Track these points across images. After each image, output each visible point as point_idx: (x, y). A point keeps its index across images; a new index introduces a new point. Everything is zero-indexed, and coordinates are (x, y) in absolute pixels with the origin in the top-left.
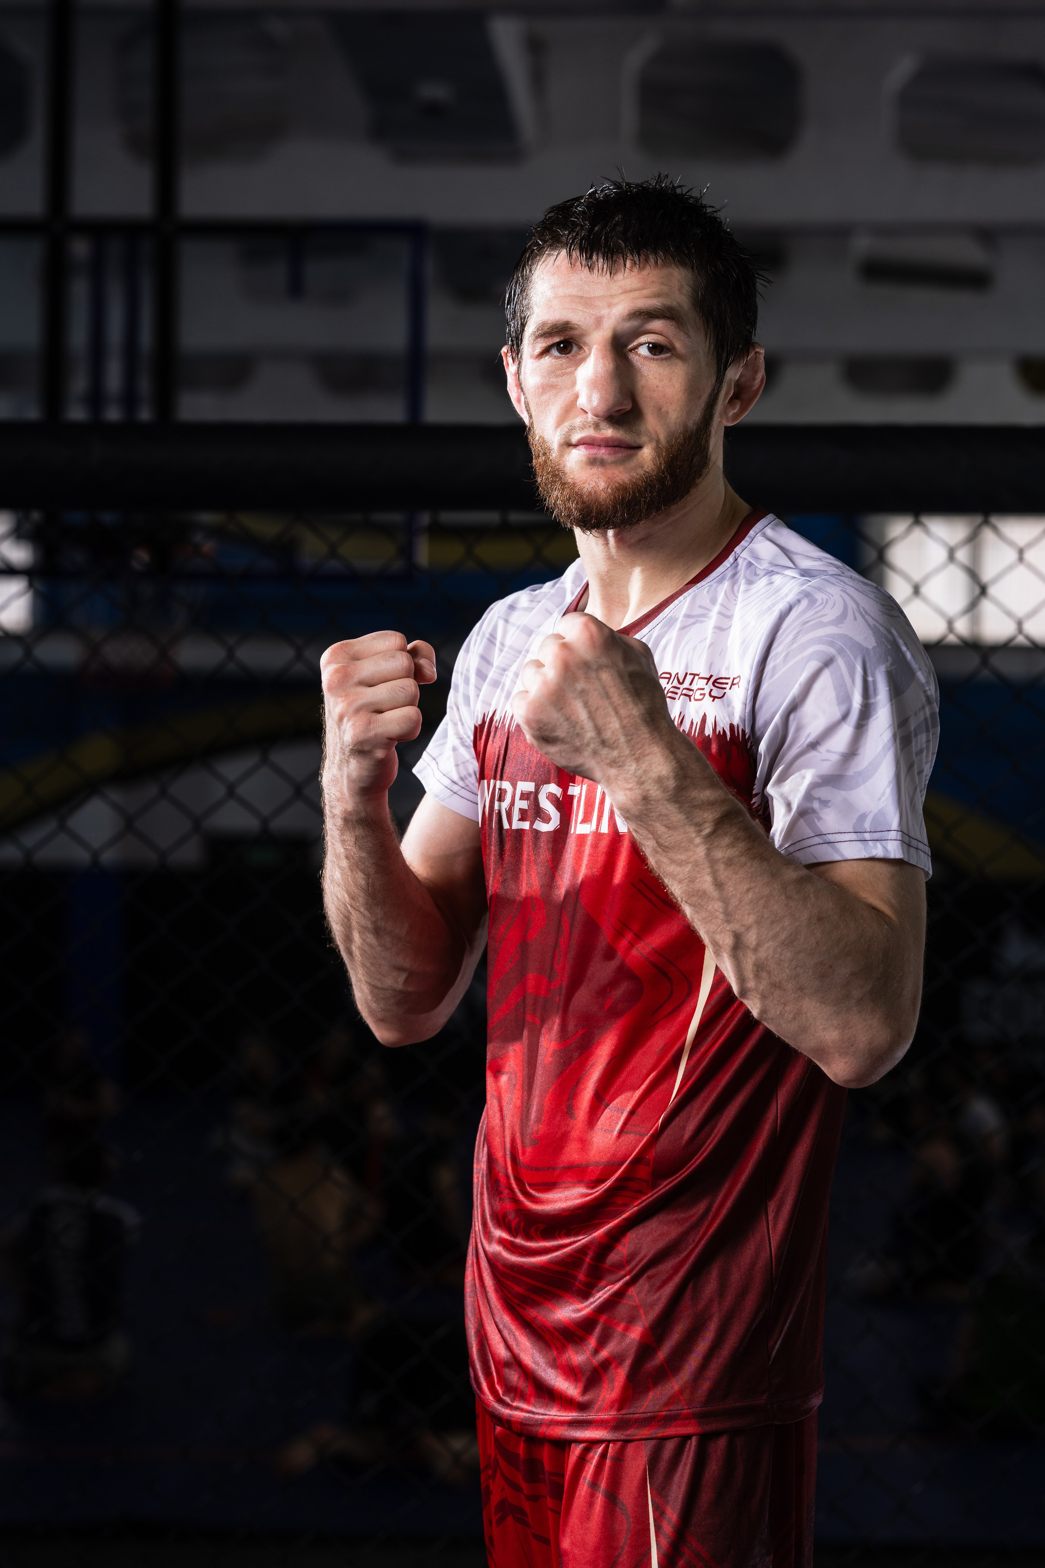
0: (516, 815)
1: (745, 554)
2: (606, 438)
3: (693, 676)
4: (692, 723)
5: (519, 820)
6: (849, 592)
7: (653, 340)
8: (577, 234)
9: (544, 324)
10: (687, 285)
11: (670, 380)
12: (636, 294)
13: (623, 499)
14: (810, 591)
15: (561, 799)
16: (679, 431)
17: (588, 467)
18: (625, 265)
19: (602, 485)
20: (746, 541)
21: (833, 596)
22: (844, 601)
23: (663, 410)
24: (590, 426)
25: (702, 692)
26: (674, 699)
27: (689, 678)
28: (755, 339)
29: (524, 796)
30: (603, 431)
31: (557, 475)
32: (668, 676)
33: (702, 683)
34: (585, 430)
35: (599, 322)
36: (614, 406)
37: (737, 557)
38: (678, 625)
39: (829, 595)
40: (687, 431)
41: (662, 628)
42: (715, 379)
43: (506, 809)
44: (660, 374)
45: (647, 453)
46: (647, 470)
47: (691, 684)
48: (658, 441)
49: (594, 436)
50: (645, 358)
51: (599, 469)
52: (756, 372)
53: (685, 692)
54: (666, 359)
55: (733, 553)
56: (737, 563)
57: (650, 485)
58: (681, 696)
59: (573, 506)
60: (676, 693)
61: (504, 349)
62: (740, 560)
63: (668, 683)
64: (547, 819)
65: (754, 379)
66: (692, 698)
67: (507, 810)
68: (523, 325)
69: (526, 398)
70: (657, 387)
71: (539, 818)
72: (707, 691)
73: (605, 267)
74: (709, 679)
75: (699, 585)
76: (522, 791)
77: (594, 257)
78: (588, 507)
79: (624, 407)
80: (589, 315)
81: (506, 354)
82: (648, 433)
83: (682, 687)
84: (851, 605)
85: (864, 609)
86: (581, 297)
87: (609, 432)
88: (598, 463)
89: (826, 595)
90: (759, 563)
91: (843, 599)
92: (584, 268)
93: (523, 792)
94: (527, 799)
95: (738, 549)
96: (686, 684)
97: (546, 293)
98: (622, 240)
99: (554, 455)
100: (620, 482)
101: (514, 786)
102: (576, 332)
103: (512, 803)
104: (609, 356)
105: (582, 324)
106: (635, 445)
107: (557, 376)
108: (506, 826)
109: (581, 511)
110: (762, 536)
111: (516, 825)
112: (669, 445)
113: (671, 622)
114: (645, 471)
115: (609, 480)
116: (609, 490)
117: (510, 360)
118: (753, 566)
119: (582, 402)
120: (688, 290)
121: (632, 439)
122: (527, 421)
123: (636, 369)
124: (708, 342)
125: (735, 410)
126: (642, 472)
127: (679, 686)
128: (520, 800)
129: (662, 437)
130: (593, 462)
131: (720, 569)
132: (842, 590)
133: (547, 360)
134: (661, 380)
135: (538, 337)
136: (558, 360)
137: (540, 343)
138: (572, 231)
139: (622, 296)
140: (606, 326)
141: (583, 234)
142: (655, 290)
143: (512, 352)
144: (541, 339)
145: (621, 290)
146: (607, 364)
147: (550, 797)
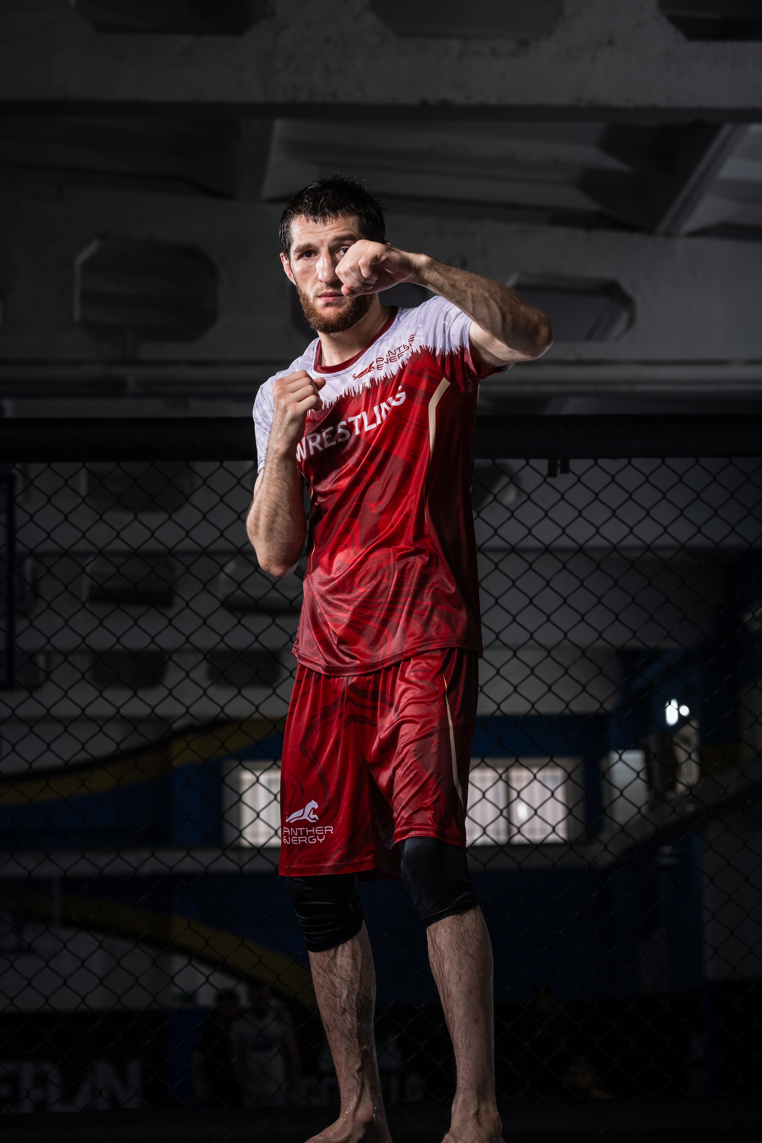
2: (329, 293)
5: (328, 443)
8: (308, 208)
9: (299, 246)
12: (336, 230)
15: (347, 425)
17: (326, 306)
19: (332, 314)
24: (324, 288)
30: (329, 290)
34: (323, 290)
35: (323, 242)
47: (400, 351)
49: (326, 292)
51: (330, 307)
60: (395, 358)
61: (281, 254)
64: (344, 436)
68: (290, 245)
69: (293, 275)
73: (322, 221)
80: (317, 240)
81: (282, 256)
83: (396, 355)
86: (313, 233)
87: (331, 290)
88: (329, 304)
92: (313, 222)
93: (327, 432)
94: (330, 434)
97: (298, 232)
98: (327, 209)
99: (311, 301)
100: (338, 312)
101: (320, 433)
102: (313, 248)
103: (322, 439)
104: (329, 257)
105: (316, 244)
107: (307, 267)
108: (320, 449)
114: (347, 307)
115: (334, 312)
116: (335, 316)
117: (284, 259)
119: (320, 277)
122: (295, 283)
126: (345, 308)
127: (395, 355)
128: (326, 435)
130: (327, 304)
133: (301, 261)
135: (297, 251)
136: (307, 260)
137: (298, 254)
138: (306, 206)
139: (330, 231)
140: (326, 244)
141: (310, 207)
142: (343, 227)
143: (285, 256)
144: (298, 251)
145: (330, 229)
146: (328, 261)
147: (342, 427)
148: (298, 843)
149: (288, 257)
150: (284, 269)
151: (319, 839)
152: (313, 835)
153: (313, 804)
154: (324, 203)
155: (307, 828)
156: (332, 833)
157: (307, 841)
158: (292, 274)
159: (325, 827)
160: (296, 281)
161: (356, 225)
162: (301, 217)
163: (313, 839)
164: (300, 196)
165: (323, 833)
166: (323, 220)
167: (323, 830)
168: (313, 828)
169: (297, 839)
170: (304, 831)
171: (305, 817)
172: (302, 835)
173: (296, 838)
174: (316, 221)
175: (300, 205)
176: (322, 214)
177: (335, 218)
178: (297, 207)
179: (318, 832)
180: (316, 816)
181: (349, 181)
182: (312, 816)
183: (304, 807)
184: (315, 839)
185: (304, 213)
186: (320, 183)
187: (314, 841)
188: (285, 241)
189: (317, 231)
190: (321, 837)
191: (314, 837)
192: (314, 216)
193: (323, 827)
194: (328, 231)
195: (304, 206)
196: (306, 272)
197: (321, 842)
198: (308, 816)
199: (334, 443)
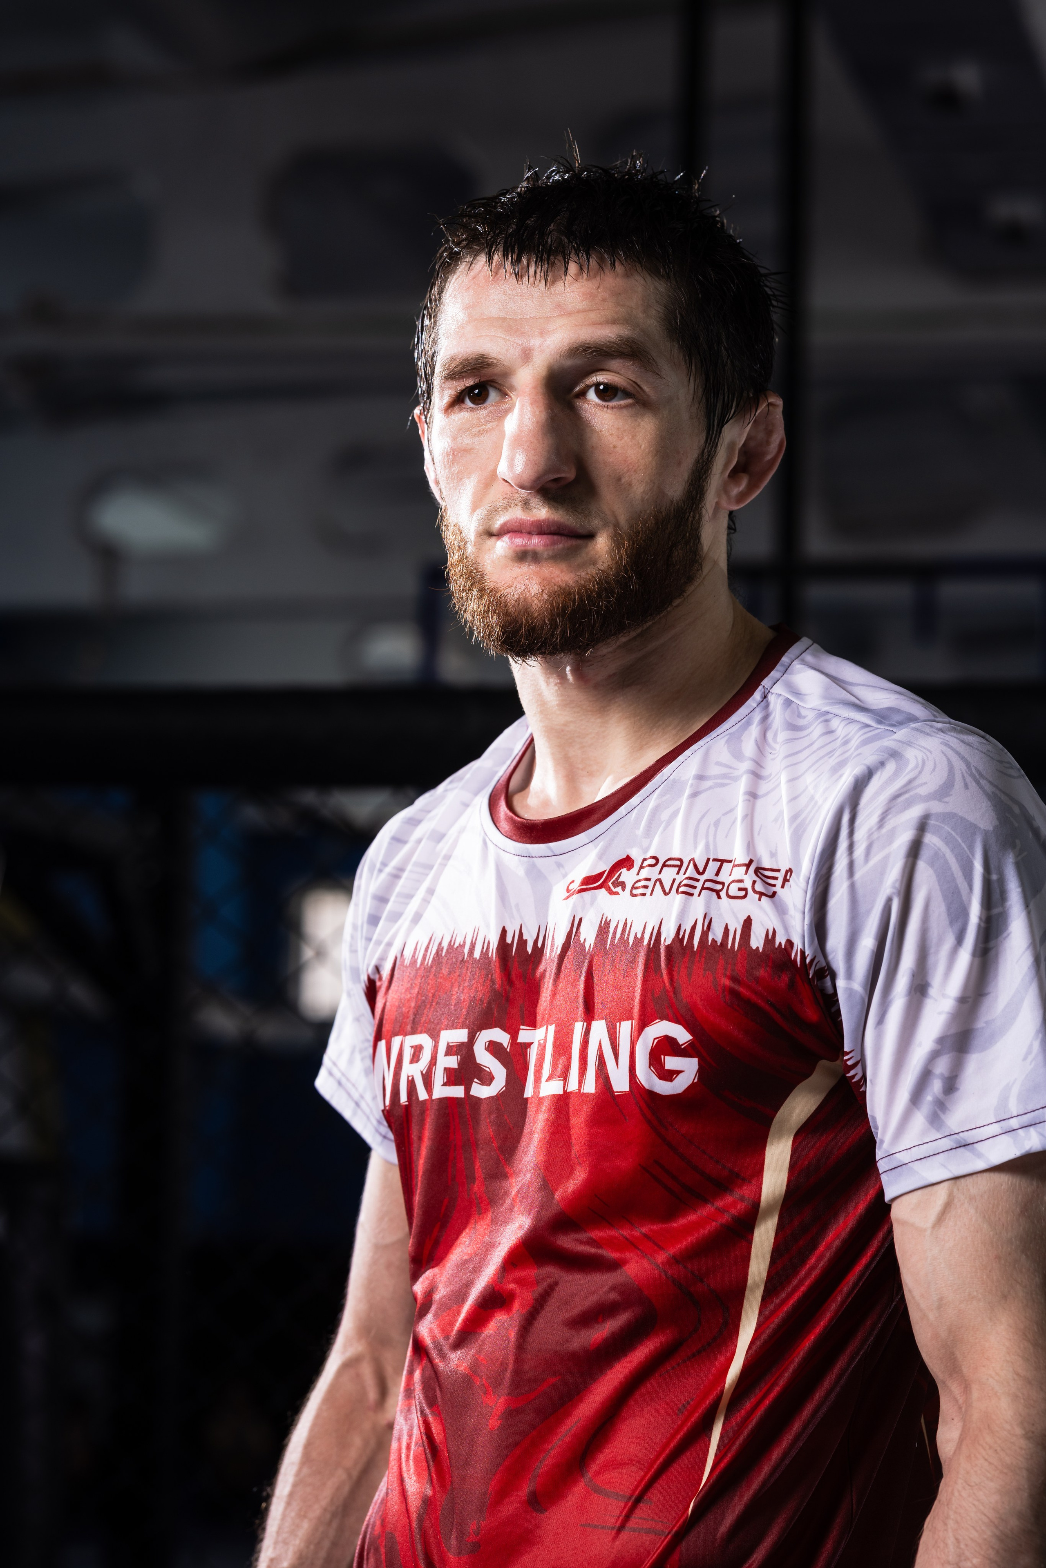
0: (439, 1077)
1: (778, 689)
2: (538, 521)
3: (719, 863)
4: (726, 930)
5: (445, 1084)
6: (952, 745)
7: (607, 379)
10: (658, 302)
11: (633, 437)
12: (581, 318)
13: (565, 608)
14: (896, 748)
15: (508, 1050)
16: (648, 512)
17: (516, 565)
19: (535, 589)
20: (777, 671)
21: (931, 752)
22: (949, 760)
23: (623, 481)
24: (516, 505)
25: (741, 885)
26: (692, 895)
27: (713, 866)
29: (450, 1050)
30: (535, 511)
31: (475, 578)
32: (678, 863)
33: (739, 873)
34: (510, 510)
35: (527, 355)
36: (547, 471)
37: (766, 694)
38: (688, 792)
39: (924, 750)
40: (661, 512)
41: (662, 795)
42: (704, 437)
43: (422, 1072)
44: (618, 429)
45: (602, 544)
46: (602, 568)
47: (717, 874)
48: (617, 525)
49: (521, 519)
50: (597, 405)
51: (531, 567)
52: (769, 433)
53: (708, 885)
54: (624, 407)
55: (760, 687)
56: (767, 701)
57: (606, 589)
58: (703, 891)
59: (494, 619)
60: (695, 887)
62: (771, 698)
63: (678, 873)
64: (487, 1079)
66: (723, 894)
67: (424, 1072)
70: (615, 447)
71: (478, 1079)
72: (748, 884)
74: (748, 866)
75: (713, 734)
76: (448, 1043)
77: (525, 261)
78: (515, 621)
79: (563, 475)
80: (513, 345)
82: (601, 515)
83: (702, 878)
84: (959, 765)
85: (978, 771)
86: (504, 319)
87: (542, 512)
88: (530, 558)
89: (921, 751)
90: (802, 700)
91: (946, 756)
92: (510, 277)
93: (451, 1044)
94: (456, 1054)
95: (766, 682)
96: (710, 874)
97: (458, 316)
99: (471, 550)
100: (561, 584)
101: (435, 1037)
102: (496, 370)
103: (433, 1062)
104: (541, 401)
105: (503, 358)
106: (582, 531)
107: (473, 436)
108: (423, 1095)
109: (503, 627)
110: (802, 664)
111: (440, 1091)
112: (633, 531)
113: (675, 787)
114: (599, 570)
115: (545, 582)
116: (546, 597)
118: (793, 705)
120: (659, 310)
121: (577, 522)
123: (584, 422)
124: (692, 385)
125: (739, 486)
126: (594, 572)
127: (697, 876)
128: (445, 1056)
129: (623, 519)
130: (522, 556)
131: (742, 711)
132: (942, 743)
134: (620, 438)
139: (561, 319)
142: (608, 311)
146: (537, 413)
147: (494, 1048)
189: (519, 312)
194: (554, 315)
199: (458, 1092)
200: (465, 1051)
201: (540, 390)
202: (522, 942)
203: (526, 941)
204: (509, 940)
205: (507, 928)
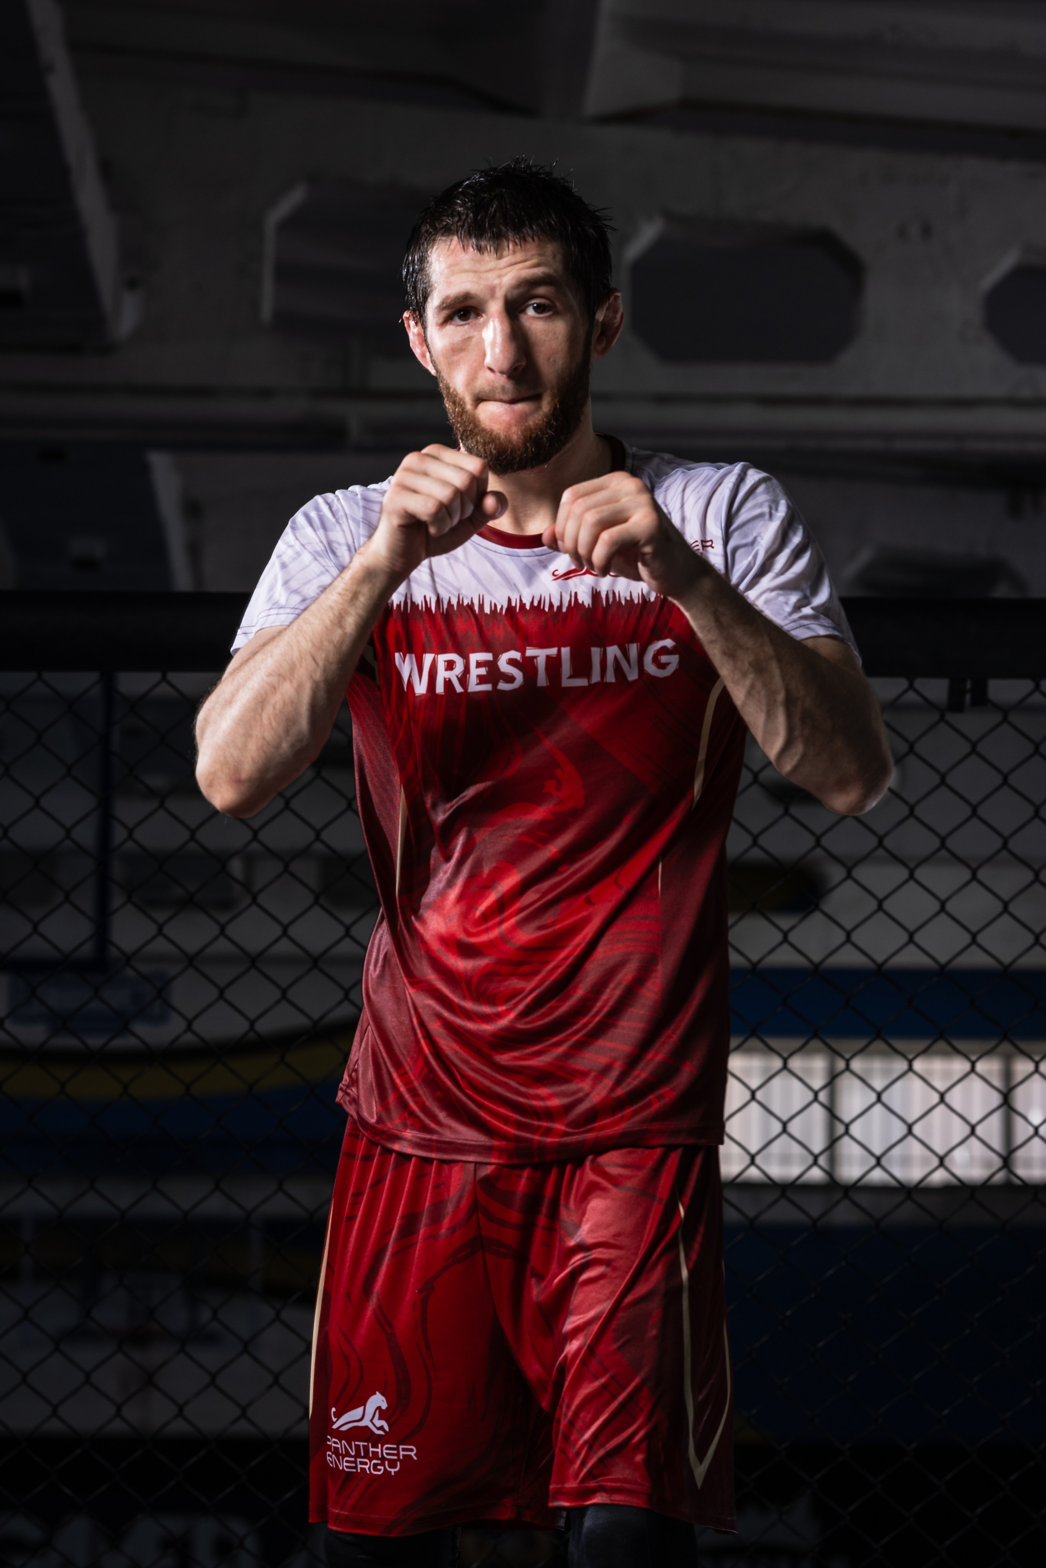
0: (472, 680)
5: (477, 684)
7: (539, 302)
8: (464, 223)
9: (447, 297)
11: (553, 332)
12: (521, 265)
15: (523, 663)
18: (508, 247)
19: (513, 428)
28: (613, 285)
29: (479, 665)
35: (492, 290)
36: (514, 363)
42: (588, 322)
43: (456, 676)
44: (546, 328)
45: (545, 401)
46: (545, 411)
48: (552, 388)
50: (534, 318)
54: (549, 317)
57: (549, 424)
61: (406, 315)
64: (509, 679)
65: (615, 318)
67: (459, 677)
68: (425, 298)
69: (431, 356)
70: (544, 341)
71: (502, 680)
73: (492, 249)
76: (477, 661)
79: (522, 363)
80: (483, 286)
81: (408, 319)
82: (545, 382)
93: (479, 662)
94: (484, 666)
98: (503, 226)
99: (467, 407)
101: (465, 656)
102: (475, 301)
103: (466, 671)
104: (505, 319)
105: (478, 294)
108: (458, 689)
111: (474, 688)
117: (412, 323)
119: (488, 359)
122: (433, 372)
123: (526, 326)
125: (603, 346)
128: (476, 668)
133: (449, 328)
134: (547, 333)
135: (441, 308)
136: (461, 325)
137: (445, 313)
138: (460, 220)
139: (509, 269)
140: (500, 294)
141: (469, 221)
142: (534, 261)
143: (414, 318)
144: (444, 308)
145: (508, 264)
146: (505, 329)
147: (511, 662)
148: (357, 1470)
149: (420, 317)
150: (411, 343)
151: (390, 1467)
152: (378, 1459)
153: (378, 1400)
154: (498, 215)
155: (370, 1444)
156: (415, 1458)
157: (369, 1468)
158: (428, 354)
159: (401, 1447)
160: (435, 367)
161: (559, 257)
162: (451, 241)
163: (379, 1467)
164: (446, 199)
165: (395, 1457)
166: (494, 248)
167: (395, 1452)
168: (380, 1445)
169: (355, 1462)
170: (366, 1448)
171: (366, 1422)
172: (362, 1455)
173: (353, 1459)
174: (480, 249)
175: (448, 216)
176: (493, 235)
177: (518, 243)
178: (442, 221)
179: (387, 1454)
180: (383, 1423)
181: (541, 171)
182: (379, 1423)
183: (364, 1403)
184: (382, 1468)
185: (458, 232)
186: (485, 173)
187: (380, 1470)
188: (415, 288)
189: (483, 269)
190: (392, 1464)
191: (379, 1462)
192: (477, 240)
193: (395, 1446)
194: (505, 268)
195: (456, 219)
196: (457, 350)
197: (393, 1474)
198: (371, 1421)
199: (487, 687)
200: (491, 666)
201: (504, 314)
202: (522, 605)
203: (525, 604)
204: (513, 604)
205: (511, 597)
